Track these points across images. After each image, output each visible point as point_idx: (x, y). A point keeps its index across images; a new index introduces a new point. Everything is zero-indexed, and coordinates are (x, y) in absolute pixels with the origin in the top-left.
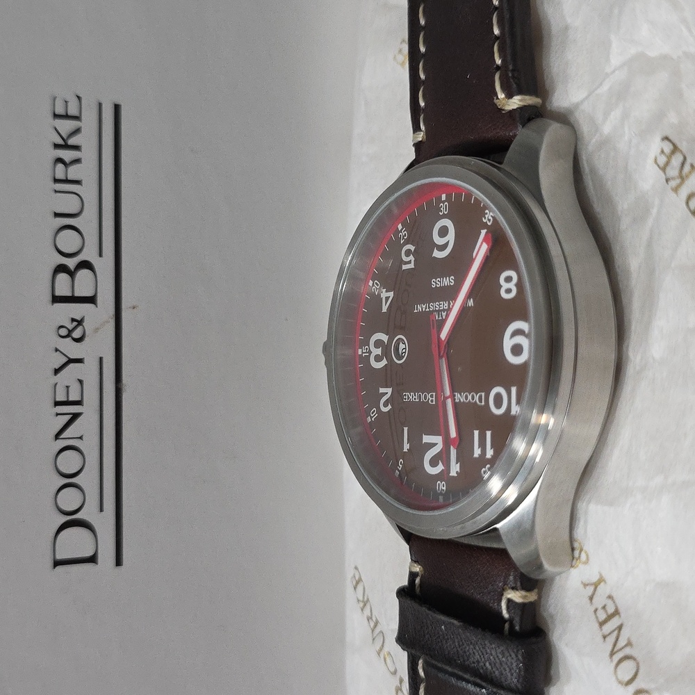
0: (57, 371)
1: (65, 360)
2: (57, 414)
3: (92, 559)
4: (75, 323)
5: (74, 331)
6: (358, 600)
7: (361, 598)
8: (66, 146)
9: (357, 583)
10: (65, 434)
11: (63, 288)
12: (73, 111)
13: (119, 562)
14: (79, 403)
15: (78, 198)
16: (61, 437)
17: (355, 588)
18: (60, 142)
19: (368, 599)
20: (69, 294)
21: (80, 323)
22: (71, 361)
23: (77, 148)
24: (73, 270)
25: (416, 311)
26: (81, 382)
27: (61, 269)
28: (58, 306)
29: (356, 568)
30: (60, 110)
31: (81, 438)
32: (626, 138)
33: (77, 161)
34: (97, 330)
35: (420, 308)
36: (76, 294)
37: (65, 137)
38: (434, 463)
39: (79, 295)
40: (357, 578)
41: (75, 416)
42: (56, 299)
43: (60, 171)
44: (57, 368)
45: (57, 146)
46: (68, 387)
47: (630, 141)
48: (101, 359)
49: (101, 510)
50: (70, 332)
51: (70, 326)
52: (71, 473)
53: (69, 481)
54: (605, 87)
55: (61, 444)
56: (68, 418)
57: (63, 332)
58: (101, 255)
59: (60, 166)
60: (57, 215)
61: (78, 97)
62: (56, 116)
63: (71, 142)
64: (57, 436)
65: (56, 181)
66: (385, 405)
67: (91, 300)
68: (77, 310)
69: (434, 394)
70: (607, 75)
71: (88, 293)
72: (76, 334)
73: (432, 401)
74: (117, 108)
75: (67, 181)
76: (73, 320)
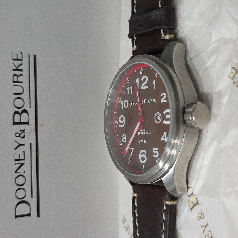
0: (15, 149)
1: (18, 145)
2: (16, 164)
3: (29, 215)
4: (22, 132)
5: (21, 134)
6: (125, 227)
7: (126, 226)
8: (17, 70)
9: (124, 221)
10: (19, 171)
11: (17, 119)
12: (19, 58)
13: (38, 215)
14: (23, 160)
15: (22, 88)
16: (17, 172)
17: (123, 223)
18: (15, 68)
19: (128, 227)
20: (19, 121)
21: (23, 131)
22: (20, 145)
23: (21, 70)
24: (20, 113)
25: (152, 132)
26: (24, 152)
27: (16, 113)
28: (15, 126)
29: (124, 216)
30: (15, 57)
31: (24, 172)
32: (217, 67)
33: (21, 75)
34: (29, 134)
35: (150, 133)
36: (22, 121)
37: (17, 67)
38: (145, 79)
39: (23, 122)
40: (124, 219)
41: (22, 164)
42: (15, 123)
43: (15, 79)
44: (15, 147)
45: (14, 70)
46: (19, 154)
47: (219, 68)
48: (31, 144)
49: (32, 197)
50: (20, 135)
51: (20, 133)
52: (21, 184)
53: (20, 187)
54: (210, 48)
55: (17, 174)
56: (19, 165)
57: (17, 135)
58: (30, 107)
59: (15, 77)
60: (15, 94)
61: (21, 53)
62: (14, 60)
63: (19, 68)
64: (16, 172)
65: (14, 82)
66: (164, 96)
67: (27, 123)
68: (22, 127)
69: (145, 103)
70: (210, 45)
71: (26, 121)
72: (22, 135)
73: (145, 100)
74: (35, 56)
75: (18, 82)
76: (21, 130)
